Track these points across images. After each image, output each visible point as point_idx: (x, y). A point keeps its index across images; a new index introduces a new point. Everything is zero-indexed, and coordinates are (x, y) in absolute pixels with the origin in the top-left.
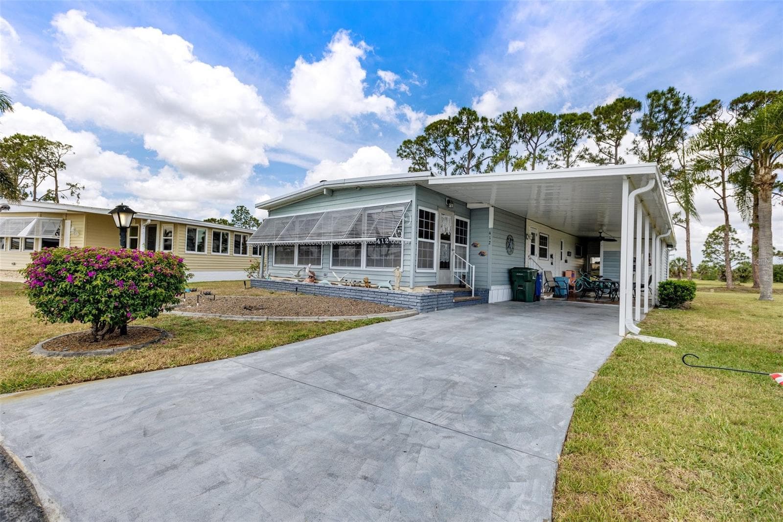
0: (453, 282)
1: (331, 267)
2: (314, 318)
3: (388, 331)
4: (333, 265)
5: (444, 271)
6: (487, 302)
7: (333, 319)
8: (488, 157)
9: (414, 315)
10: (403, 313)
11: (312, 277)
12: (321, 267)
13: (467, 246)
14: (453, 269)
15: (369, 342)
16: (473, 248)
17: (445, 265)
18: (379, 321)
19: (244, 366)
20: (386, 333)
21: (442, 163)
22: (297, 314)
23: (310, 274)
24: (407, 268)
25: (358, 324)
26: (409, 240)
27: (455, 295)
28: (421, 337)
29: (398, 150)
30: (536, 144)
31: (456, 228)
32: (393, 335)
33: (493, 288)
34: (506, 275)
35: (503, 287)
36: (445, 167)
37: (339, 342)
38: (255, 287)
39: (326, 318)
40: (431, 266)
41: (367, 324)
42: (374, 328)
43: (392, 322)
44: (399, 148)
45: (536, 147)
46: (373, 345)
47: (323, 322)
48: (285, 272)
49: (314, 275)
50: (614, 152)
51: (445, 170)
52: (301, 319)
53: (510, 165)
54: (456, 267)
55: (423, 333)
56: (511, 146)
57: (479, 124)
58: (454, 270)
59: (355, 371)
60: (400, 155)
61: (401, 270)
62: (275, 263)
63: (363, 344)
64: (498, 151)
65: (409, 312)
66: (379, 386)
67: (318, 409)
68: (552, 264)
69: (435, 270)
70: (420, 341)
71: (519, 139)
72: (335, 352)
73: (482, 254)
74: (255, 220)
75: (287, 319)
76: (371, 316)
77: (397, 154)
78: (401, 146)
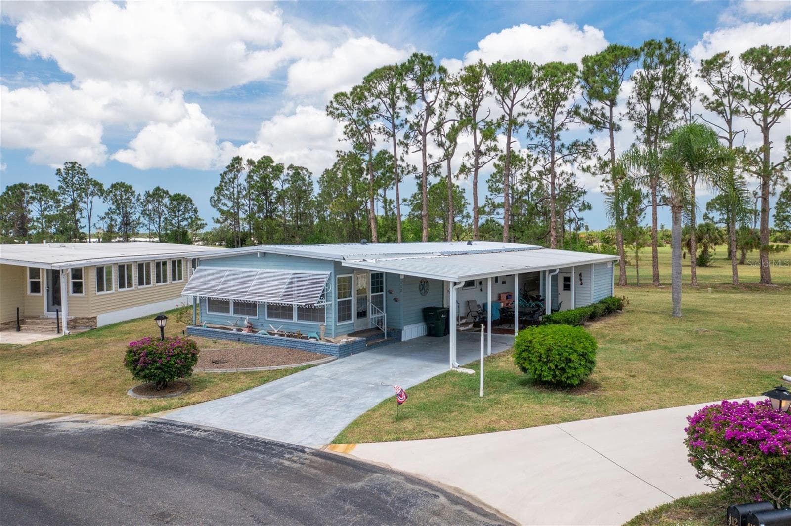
0: (370, 327)
1: (266, 319)
2: (267, 368)
3: (316, 374)
4: (269, 316)
5: (363, 319)
6: (401, 340)
7: (279, 367)
8: (450, 120)
9: (334, 360)
10: (326, 359)
11: (250, 327)
12: (257, 317)
13: (384, 293)
14: (370, 315)
15: (305, 382)
16: (389, 295)
17: (362, 314)
18: (310, 367)
19: (246, 397)
20: (314, 375)
21: (389, 126)
22: (254, 365)
23: (248, 325)
24: (330, 324)
25: (296, 370)
26: (330, 303)
27: (368, 339)
28: (334, 377)
29: (328, 107)
30: (512, 101)
31: (372, 281)
32: (319, 376)
33: (405, 328)
34: (421, 314)
35: (417, 325)
36: (394, 132)
37: (287, 383)
38: (193, 335)
39: (275, 368)
40: (349, 318)
41: (302, 370)
42: (307, 372)
43: (318, 367)
44: (329, 105)
45: (513, 105)
46: (307, 383)
47: (274, 370)
48: (221, 320)
49: (252, 325)
50: (608, 114)
51: (393, 136)
52: (259, 369)
53: (478, 131)
54: (372, 314)
55: (336, 374)
56: (481, 103)
57: (437, 76)
58: (371, 317)
59: (299, 396)
60: (332, 113)
61: (325, 324)
62: (209, 311)
63: (301, 383)
64: (463, 110)
65: (331, 358)
66: (311, 401)
67: (288, 409)
68: (481, 290)
69: (353, 321)
70: (332, 379)
71: (494, 89)
72: (288, 388)
73: (396, 300)
74: (96, 184)
75: (250, 369)
76: (304, 364)
77: (326, 113)
78: (331, 102)
